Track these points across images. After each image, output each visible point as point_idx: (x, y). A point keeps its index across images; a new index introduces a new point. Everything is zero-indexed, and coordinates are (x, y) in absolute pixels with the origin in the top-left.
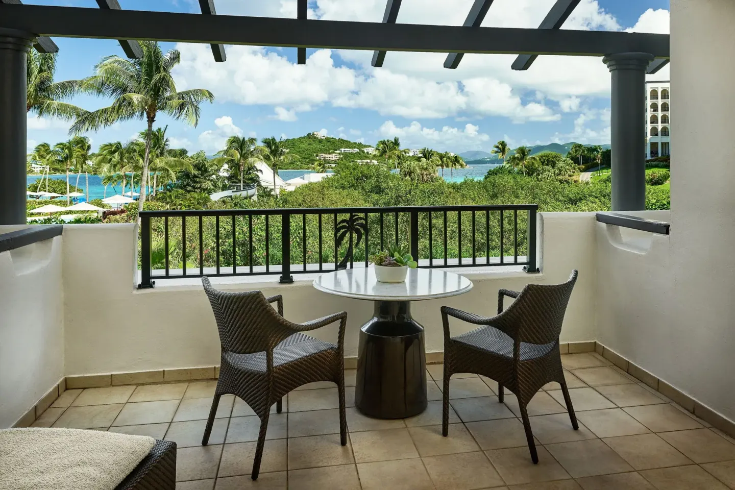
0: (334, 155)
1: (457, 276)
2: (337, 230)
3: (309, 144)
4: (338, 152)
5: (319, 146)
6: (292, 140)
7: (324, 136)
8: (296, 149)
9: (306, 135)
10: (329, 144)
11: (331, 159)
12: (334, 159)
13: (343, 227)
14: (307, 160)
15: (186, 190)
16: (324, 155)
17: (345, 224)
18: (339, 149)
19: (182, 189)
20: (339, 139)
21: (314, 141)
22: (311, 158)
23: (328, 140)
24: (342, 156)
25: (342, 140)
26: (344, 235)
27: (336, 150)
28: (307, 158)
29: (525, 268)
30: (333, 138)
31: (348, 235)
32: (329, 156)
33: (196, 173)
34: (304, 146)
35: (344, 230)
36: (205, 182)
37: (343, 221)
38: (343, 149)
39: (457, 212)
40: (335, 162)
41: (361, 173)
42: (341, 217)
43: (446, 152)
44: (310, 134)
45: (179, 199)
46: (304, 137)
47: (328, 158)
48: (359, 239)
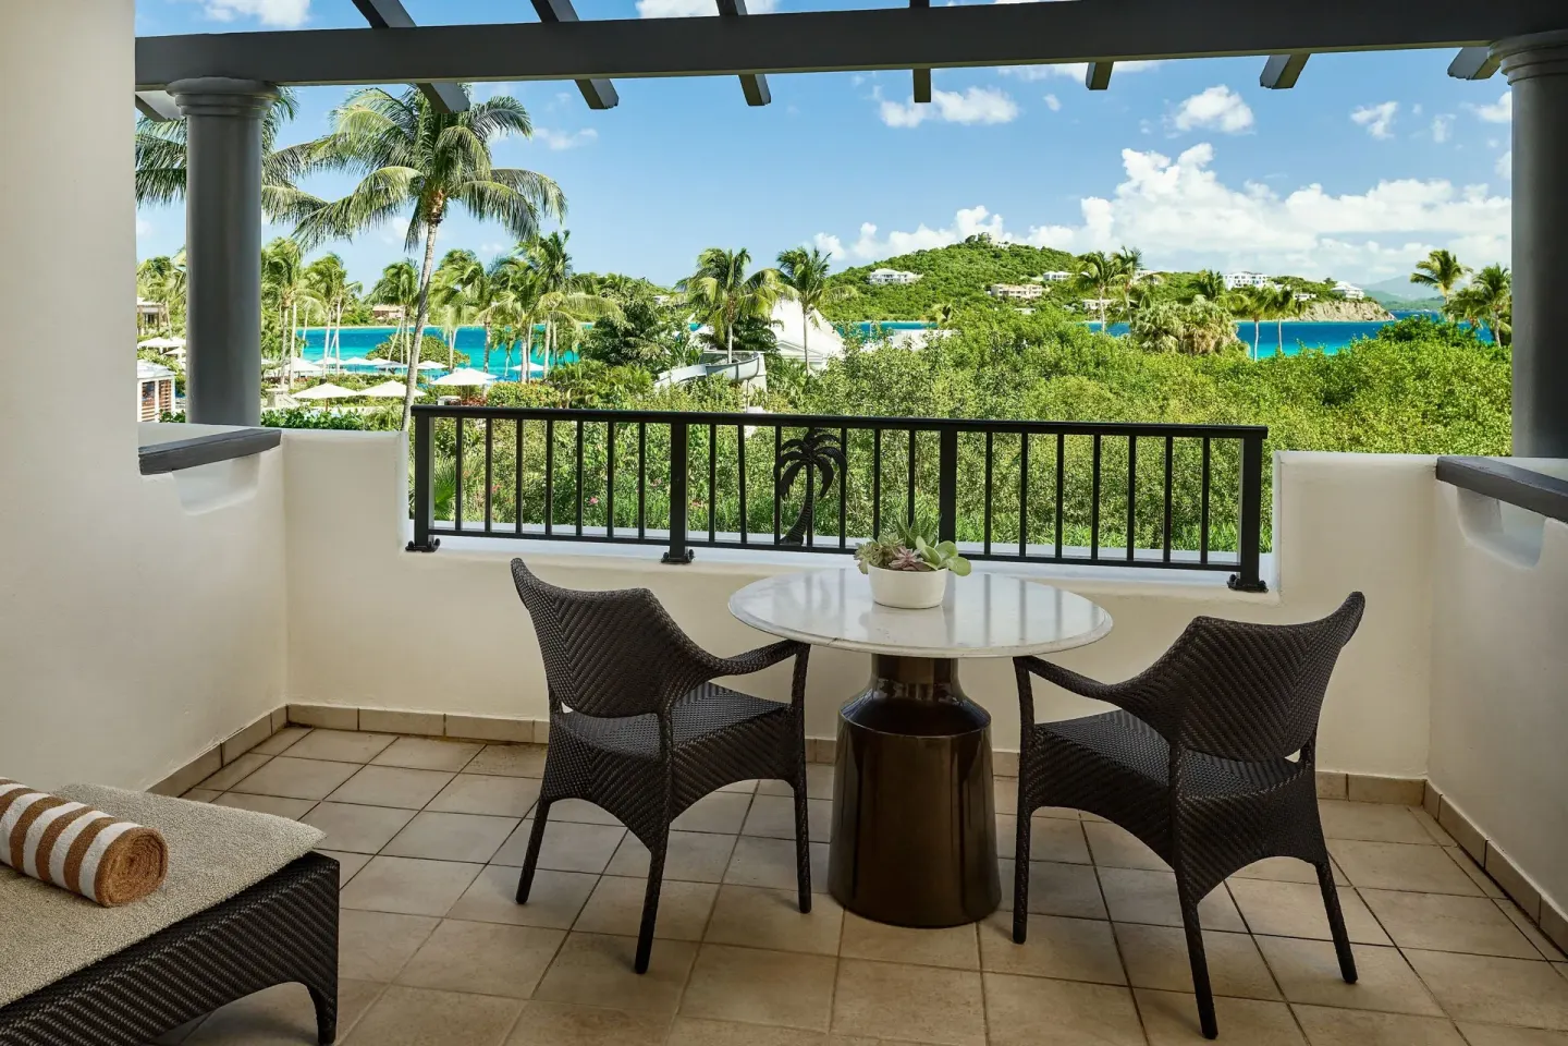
0: (1028, 286)
1: (1016, 583)
2: (780, 461)
3: (971, 262)
4: (1040, 279)
5: (993, 267)
6: (931, 251)
7: (1006, 243)
8: (941, 273)
9: (964, 241)
10: (1017, 261)
11: (1023, 296)
12: (1028, 296)
13: (791, 456)
14: (964, 299)
15: (608, 361)
16: (1006, 287)
17: (795, 449)
18: (1042, 273)
19: (598, 359)
20: (1044, 248)
21: (981, 254)
22: (974, 294)
23: (1016, 252)
24: (1048, 290)
25: (1050, 250)
26: (793, 472)
27: (1035, 276)
28: (963, 295)
29: (1233, 577)
30: (1027, 247)
31: (803, 472)
32: (1018, 288)
33: (630, 326)
34: (958, 266)
35: (794, 462)
36: (647, 346)
37: (791, 443)
38: (1051, 274)
39: (1055, 436)
40: (1031, 303)
41: (1014, 331)
42: (789, 434)
43: (1328, 281)
44: (974, 237)
45: (589, 379)
46: (959, 246)
47: (1016, 295)
48: (827, 482)
